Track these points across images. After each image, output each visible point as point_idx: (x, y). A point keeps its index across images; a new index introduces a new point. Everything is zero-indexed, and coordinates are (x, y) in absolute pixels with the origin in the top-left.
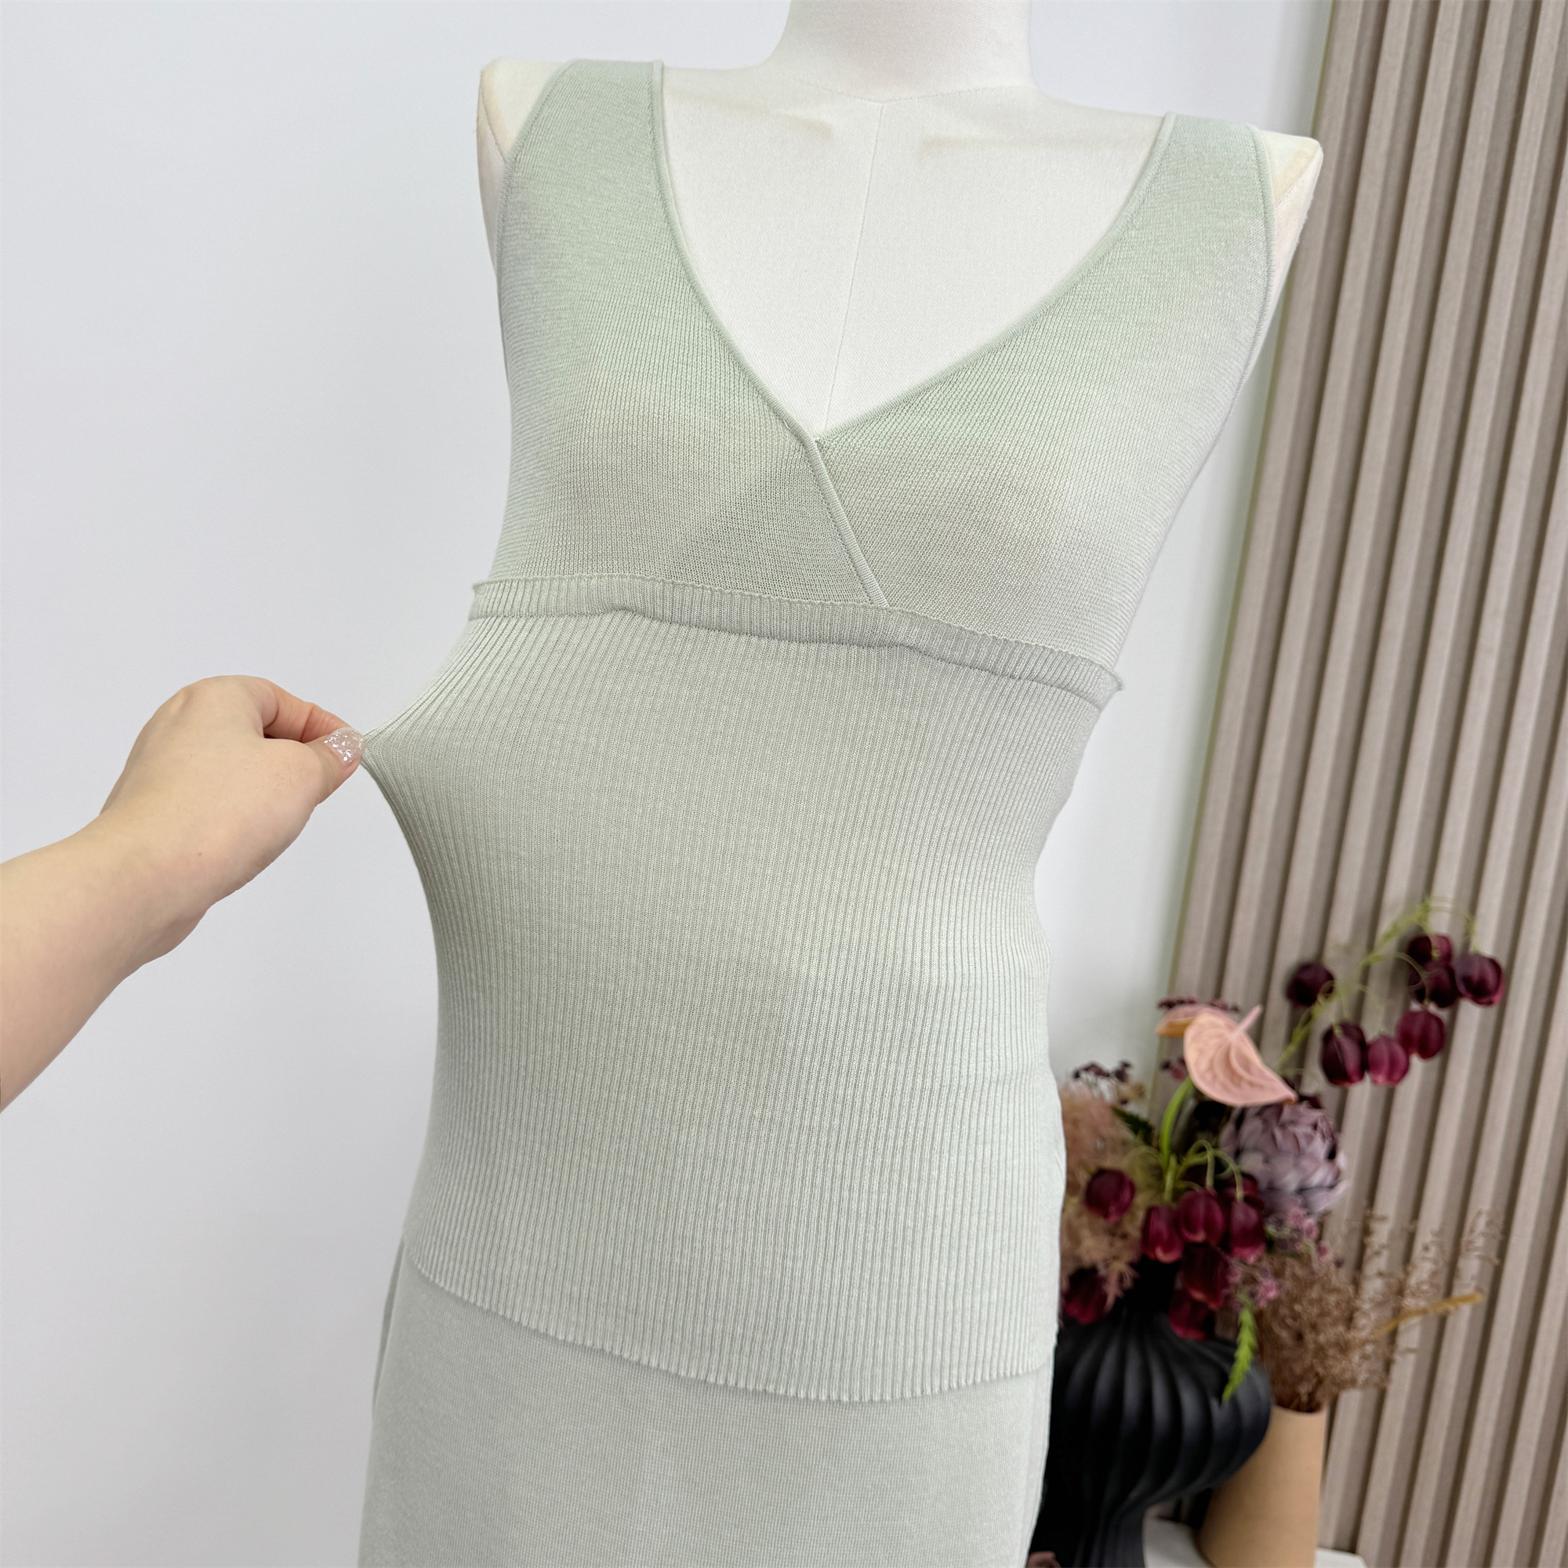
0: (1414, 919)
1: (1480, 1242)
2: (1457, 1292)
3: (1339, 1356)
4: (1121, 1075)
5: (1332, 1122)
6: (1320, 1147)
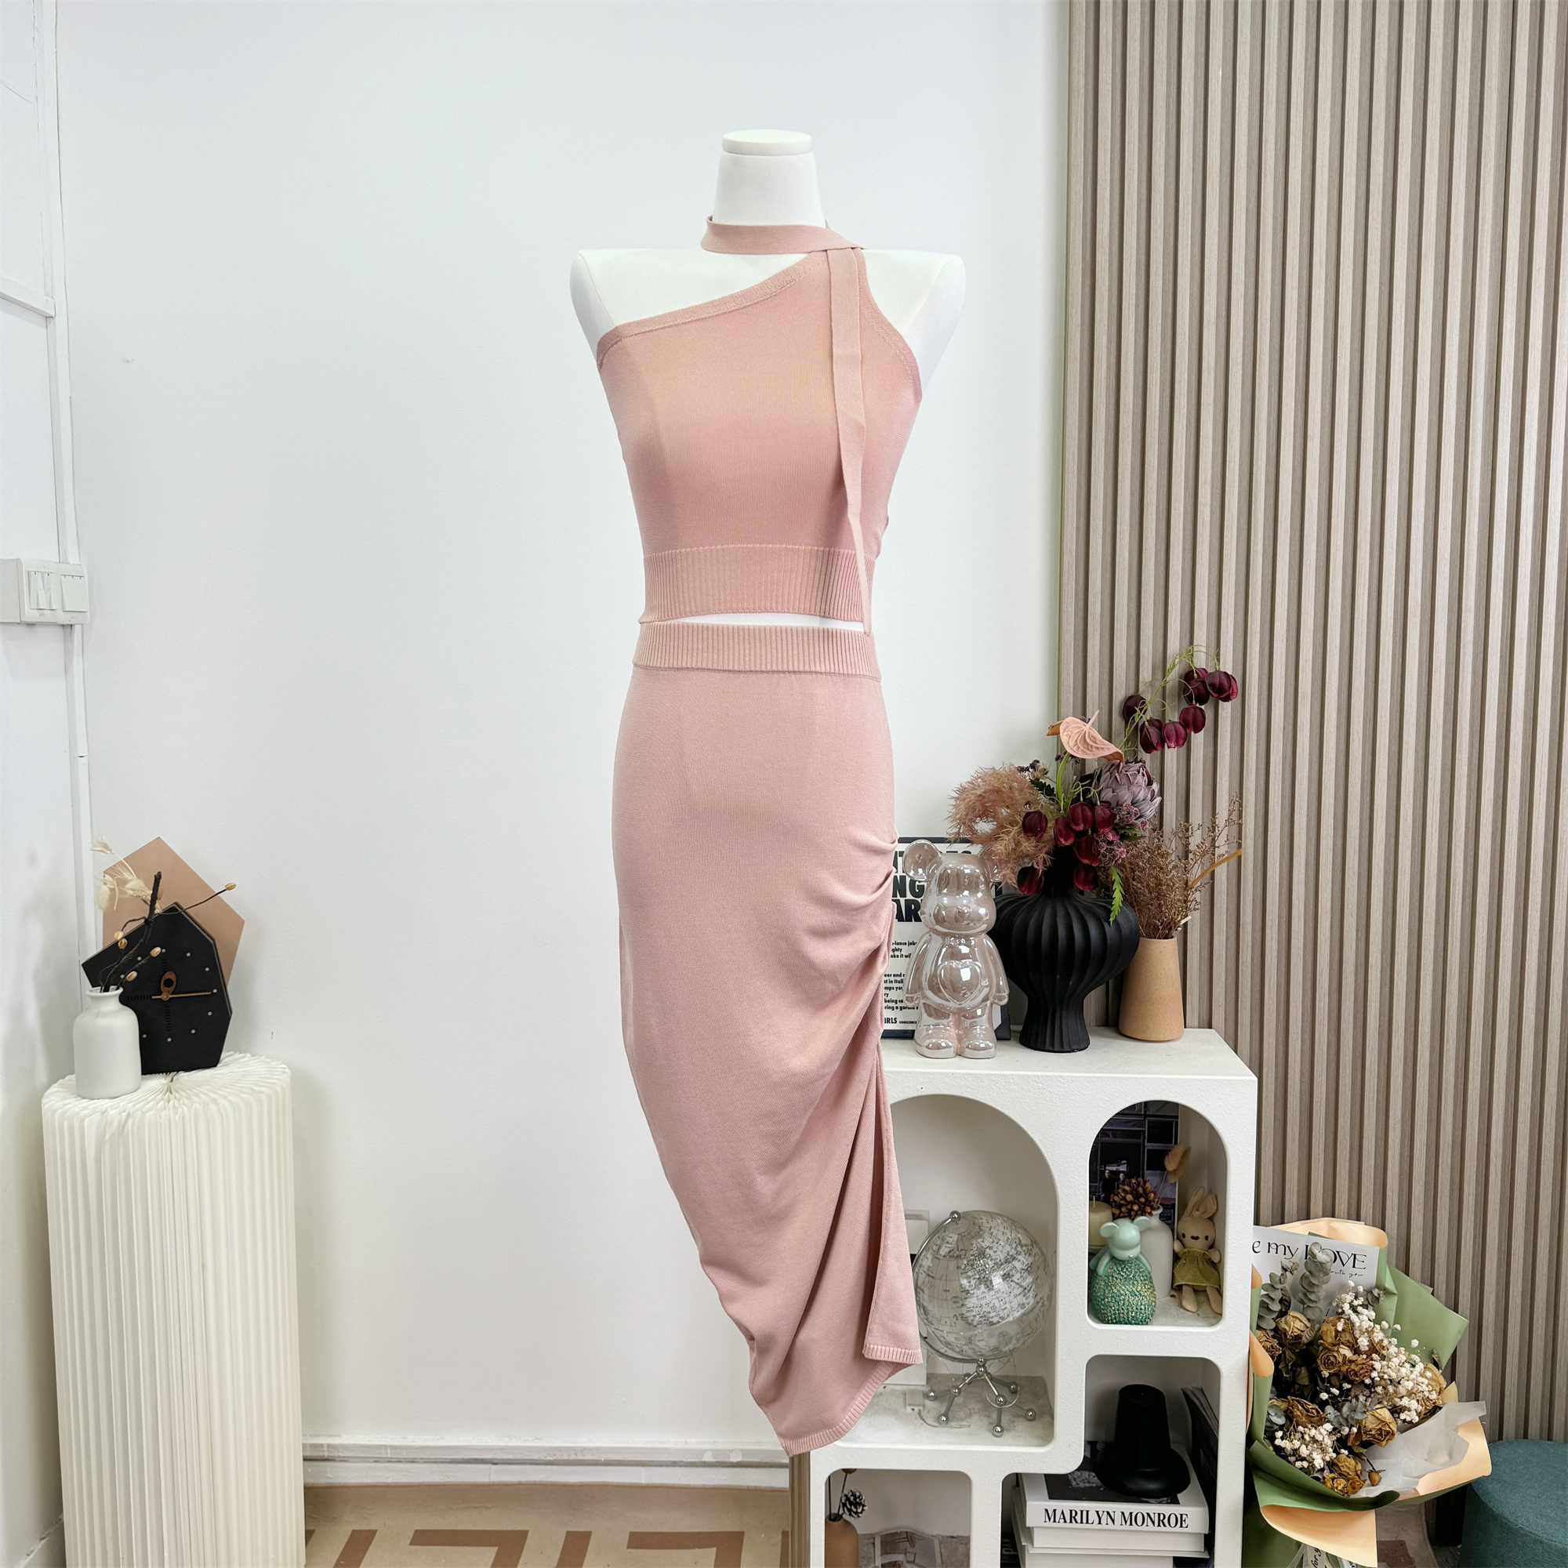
0: (1186, 663)
4: (1033, 766)
6: (1141, 780)
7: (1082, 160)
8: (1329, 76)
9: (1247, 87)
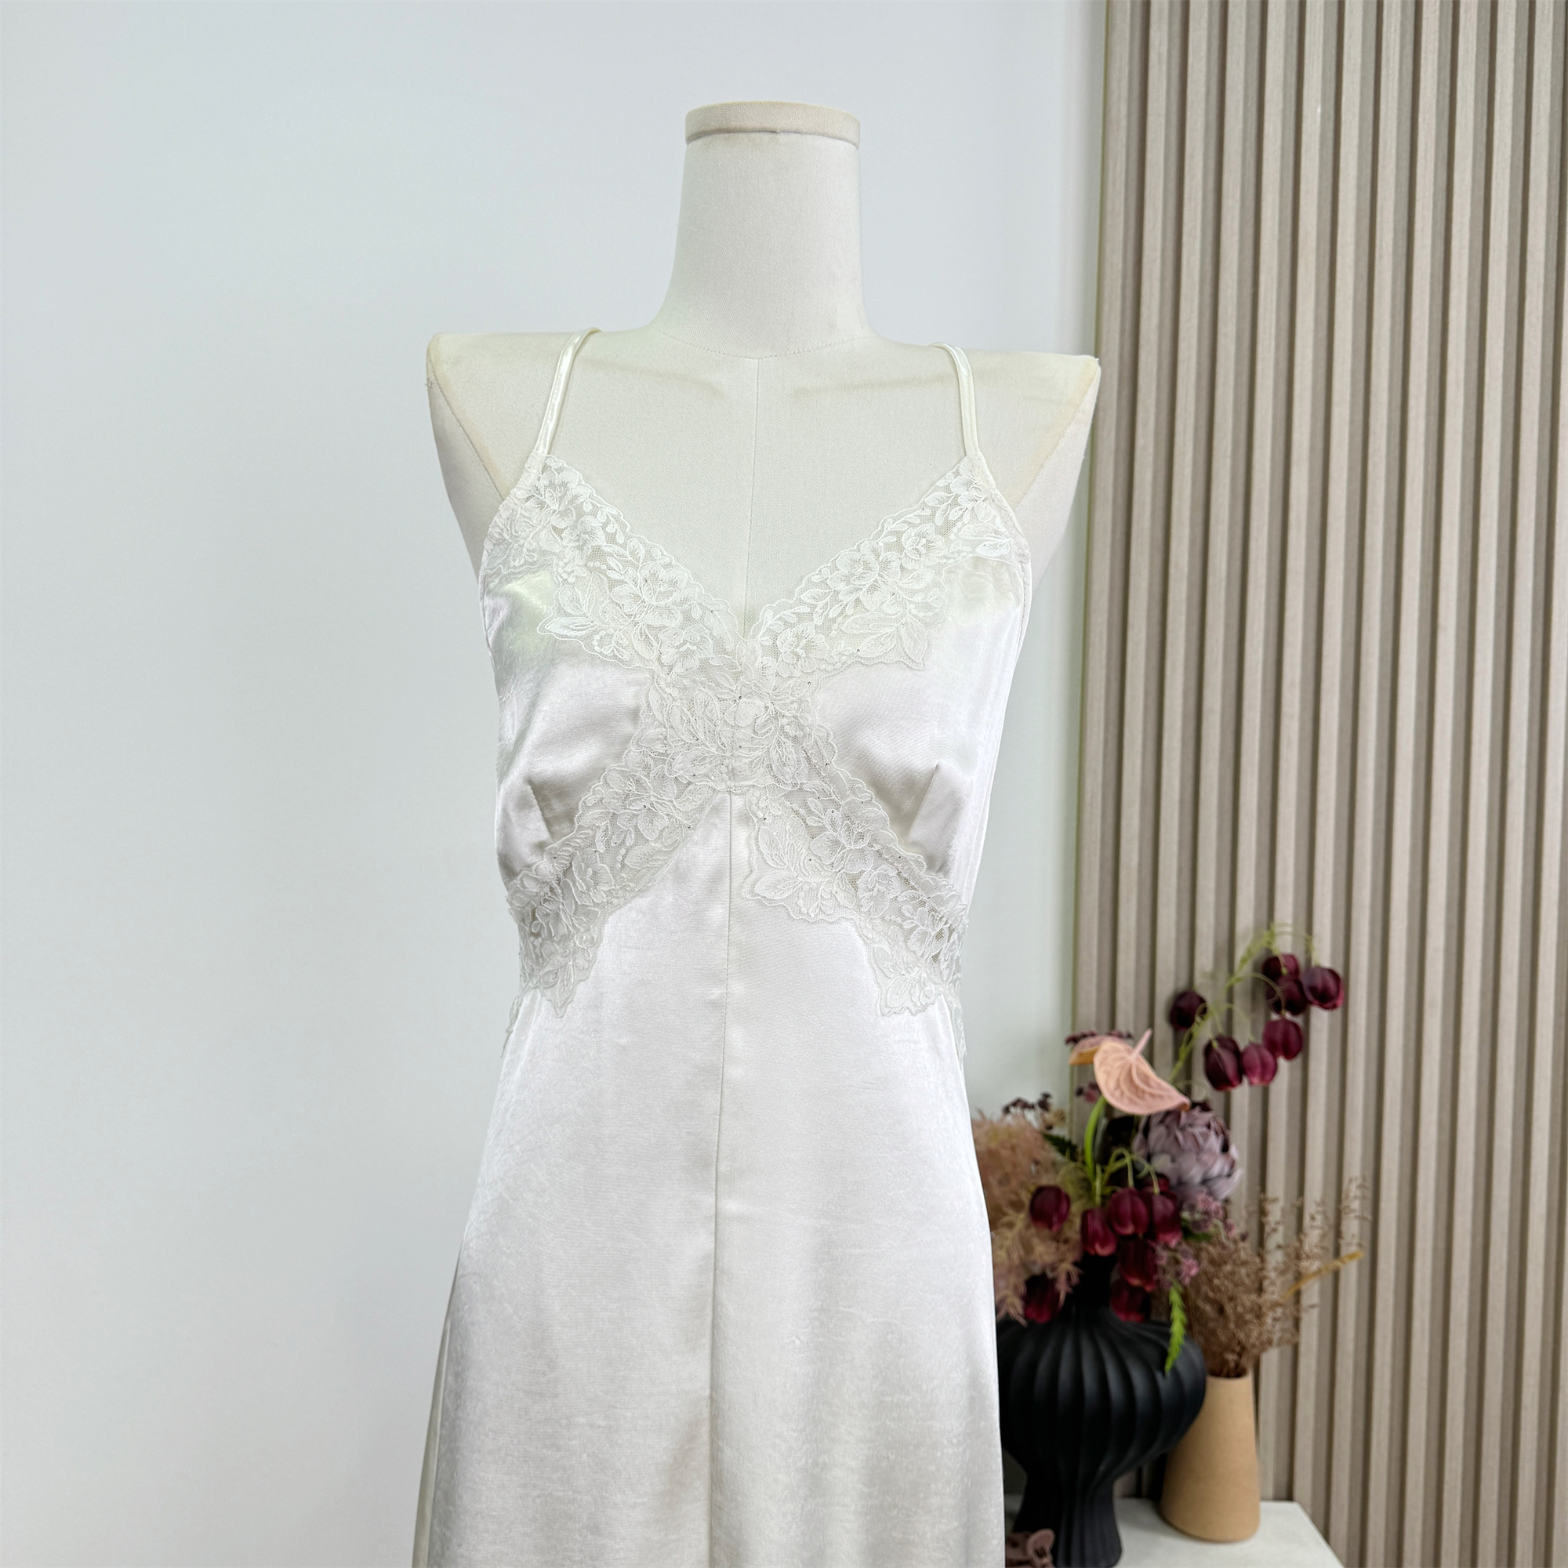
0: (1263, 943)
1: (1356, 1205)
2: (1344, 1251)
3: (1255, 1321)
4: (1044, 1104)
5: (1222, 1121)
6: (1215, 1143)
7: (1122, 218)
8: (1471, 124)
9: (1355, 132)
